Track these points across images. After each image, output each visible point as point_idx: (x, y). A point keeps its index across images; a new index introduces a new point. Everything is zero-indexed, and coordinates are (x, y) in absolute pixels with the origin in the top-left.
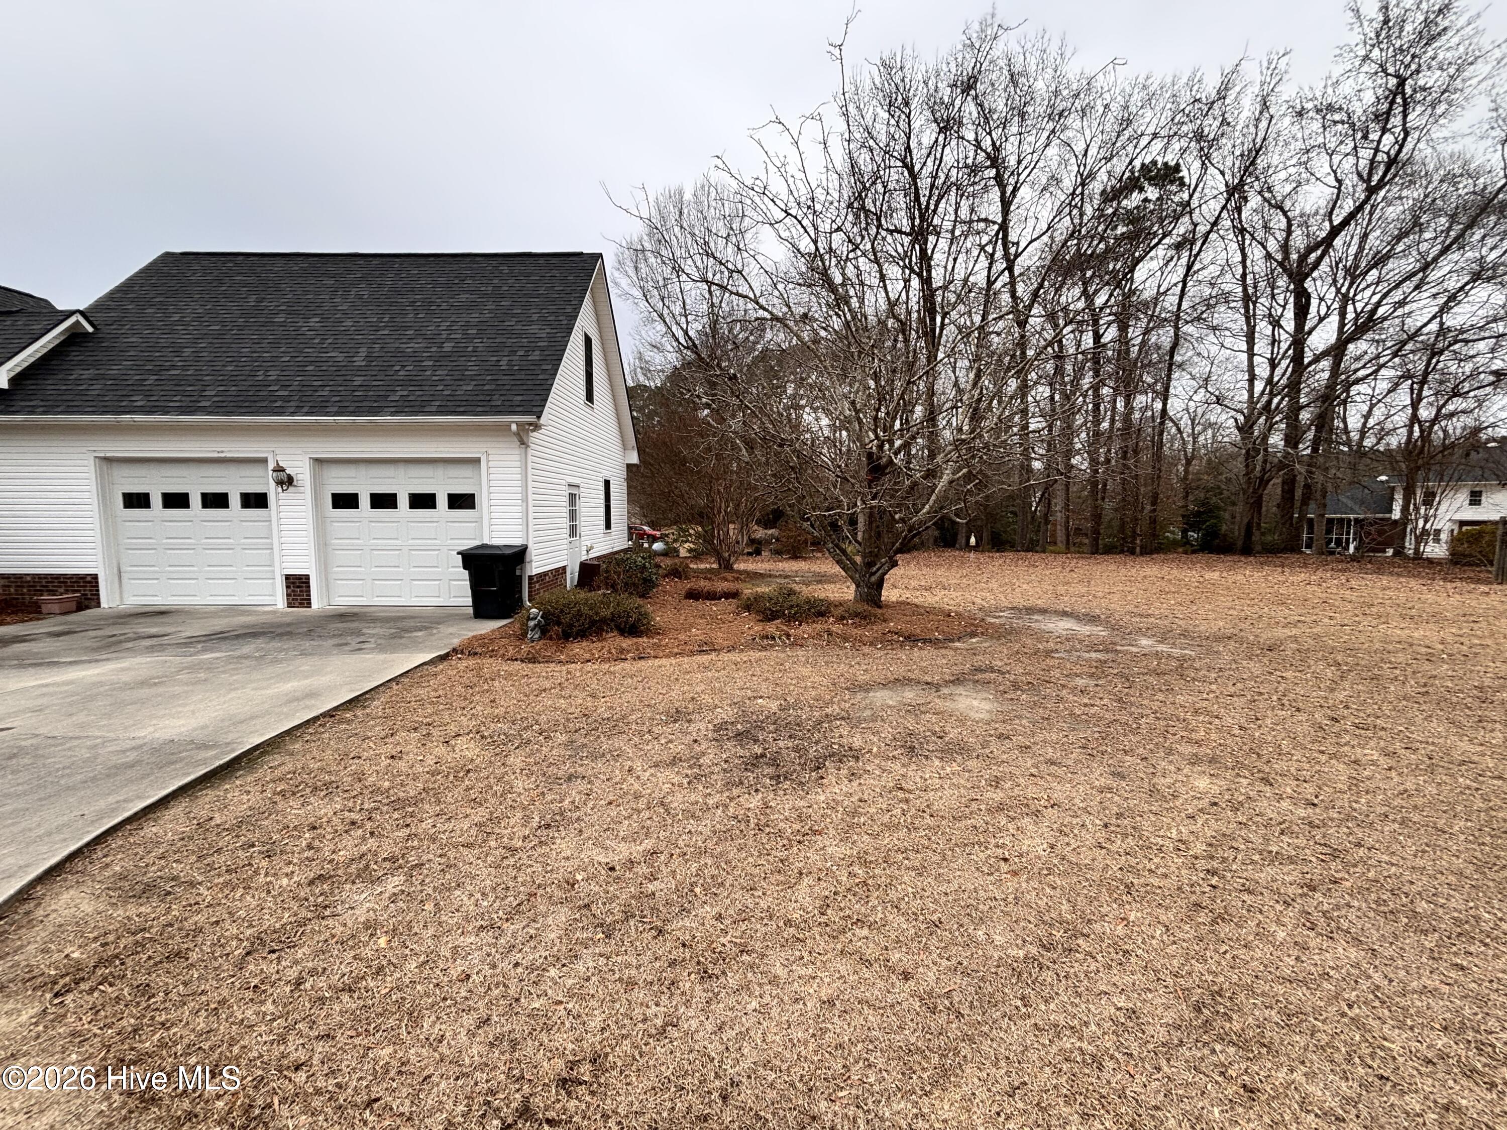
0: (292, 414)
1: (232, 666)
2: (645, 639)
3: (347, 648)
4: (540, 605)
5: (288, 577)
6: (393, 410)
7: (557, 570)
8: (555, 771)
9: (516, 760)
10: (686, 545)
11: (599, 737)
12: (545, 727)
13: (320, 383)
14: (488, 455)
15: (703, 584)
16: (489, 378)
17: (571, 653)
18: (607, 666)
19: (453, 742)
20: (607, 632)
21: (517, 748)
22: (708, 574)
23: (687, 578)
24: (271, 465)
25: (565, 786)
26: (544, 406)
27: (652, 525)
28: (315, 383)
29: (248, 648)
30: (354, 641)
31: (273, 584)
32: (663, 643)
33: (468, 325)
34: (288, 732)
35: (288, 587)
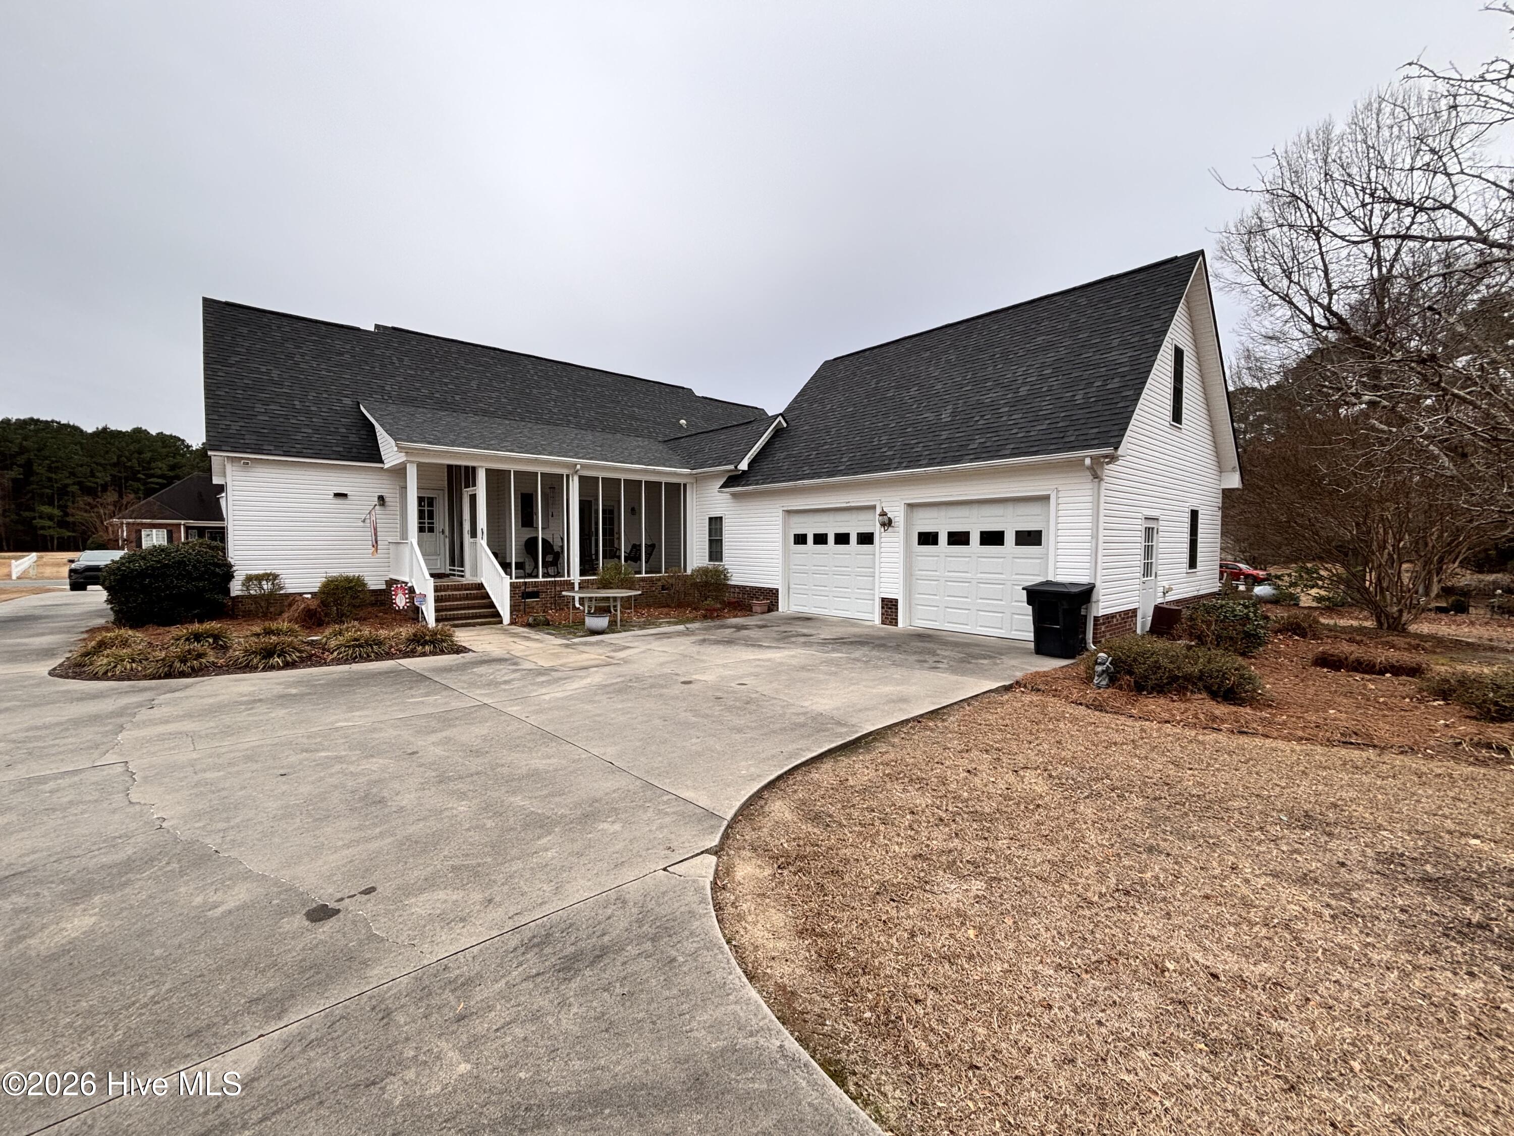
0: (896, 469)
1: (850, 666)
2: (1248, 710)
3: (926, 665)
4: (1110, 650)
5: (883, 600)
6: (972, 457)
7: (1126, 612)
8: (1132, 835)
9: (1088, 810)
10: (1314, 592)
11: (1186, 814)
12: (1119, 784)
13: (916, 441)
14: (1058, 491)
15: (1345, 648)
16: (1063, 414)
17: (1145, 709)
18: (1193, 733)
19: (1021, 773)
20: (1192, 692)
21: (1087, 797)
22: (1354, 635)
23: (1315, 637)
24: (878, 511)
25: (1144, 856)
26: (1123, 435)
27: (1253, 562)
28: (912, 442)
29: (858, 653)
30: (931, 659)
31: (874, 604)
32: (1279, 719)
33: (1043, 366)
34: (890, 727)
35: (883, 608)
